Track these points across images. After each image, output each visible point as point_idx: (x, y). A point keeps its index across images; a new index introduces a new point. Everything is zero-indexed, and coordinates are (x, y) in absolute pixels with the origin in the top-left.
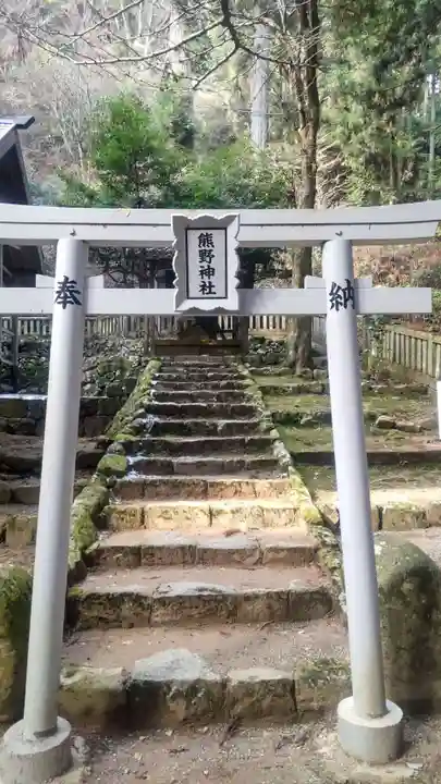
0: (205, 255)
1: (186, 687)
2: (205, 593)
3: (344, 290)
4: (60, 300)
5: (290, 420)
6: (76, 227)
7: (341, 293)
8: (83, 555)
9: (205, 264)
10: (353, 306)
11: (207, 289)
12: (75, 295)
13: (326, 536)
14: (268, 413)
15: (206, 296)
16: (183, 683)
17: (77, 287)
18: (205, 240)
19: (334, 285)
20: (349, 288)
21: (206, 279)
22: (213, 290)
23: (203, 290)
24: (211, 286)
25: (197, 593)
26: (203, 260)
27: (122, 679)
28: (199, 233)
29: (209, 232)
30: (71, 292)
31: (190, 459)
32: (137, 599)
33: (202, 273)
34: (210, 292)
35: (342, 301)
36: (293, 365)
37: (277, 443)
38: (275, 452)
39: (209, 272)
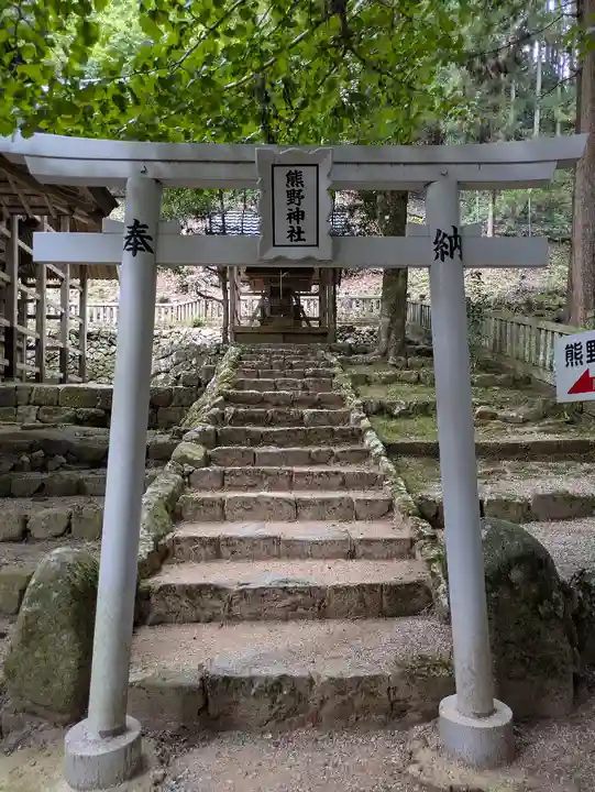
0: (294, 196)
1: (270, 683)
2: (290, 585)
3: (450, 238)
4: (129, 247)
5: (383, 410)
6: (147, 164)
7: (446, 241)
8: (156, 545)
9: (294, 207)
10: (461, 256)
11: (296, 234)
12: (147, 241)
13: (423, 527)
14: (359, 401)
15: (294, 243)
16: (267, 679)
17: (148, 232)
18: (294, 178)
19: (439, 232)
20: (456, 236)
21: (294, 222)
22: (302, 236)
23: (291, 236)
24: (300, 232)
25: (282, 585)
26: (291, 202)
27: (198, 675)
28: (287, 169)
29: (298, 169)
30: (141, 238)
31: (273, 449)
32: (216, 591)
33: (290, 217)
34: (299, 239)
35: (448, 250)
36: (385, 354)
37: (368, 433)
38: (367, 442)
39: (297, 215)
